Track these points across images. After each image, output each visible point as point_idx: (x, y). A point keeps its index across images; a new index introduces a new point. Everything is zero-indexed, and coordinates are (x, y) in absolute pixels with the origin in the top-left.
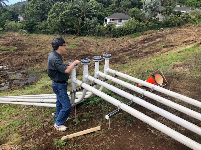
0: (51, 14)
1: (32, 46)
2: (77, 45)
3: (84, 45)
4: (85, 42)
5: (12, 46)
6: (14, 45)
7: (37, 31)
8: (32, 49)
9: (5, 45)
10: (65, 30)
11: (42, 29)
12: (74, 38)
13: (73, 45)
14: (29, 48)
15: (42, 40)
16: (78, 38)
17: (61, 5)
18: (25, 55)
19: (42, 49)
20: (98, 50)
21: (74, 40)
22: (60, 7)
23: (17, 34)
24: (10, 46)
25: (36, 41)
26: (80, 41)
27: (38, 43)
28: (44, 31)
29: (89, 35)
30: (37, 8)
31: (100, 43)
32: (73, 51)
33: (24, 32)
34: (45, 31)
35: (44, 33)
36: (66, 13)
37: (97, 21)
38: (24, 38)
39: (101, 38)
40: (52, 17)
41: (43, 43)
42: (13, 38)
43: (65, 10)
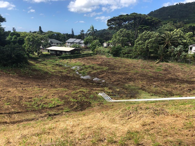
0: (138, 41)
1: (120, 68)
2: (162, 69)
3: (170, 70)
4: (170, 67)
5: (104, 66)
6: (106, 65)
7: (121, 55)
8: (121, 69)
9: (99, 65)
10: (148, 56)
11: (125, 54)
12: (157, 63)
13: (158, 69)
14: (118, 69)
15: (127, 63)
16: (161, 63)
17: (148, 33)
18: (117, 73)
19: (130, 70)
20: (185, 76)
21: (158, 65)
22: (147, 35)
23: (104, 57)
24: (102, 65)
25: (122, 63)
26: (164, 66)
27: (124, 65)
28: (127, 56)
29: (172, 61)
30: (123, 36)
31: (186, 69)
32: (160, 75)
33: (110, 56)
34: (129, 56)
35: (127, 57)
36: (152, 40)
37: (182, 49)
38: (111, 60)
39: (186, 64)
40: (138, 44)
41: (128, 65)
42: (103, 59)
43: (151, 38)
